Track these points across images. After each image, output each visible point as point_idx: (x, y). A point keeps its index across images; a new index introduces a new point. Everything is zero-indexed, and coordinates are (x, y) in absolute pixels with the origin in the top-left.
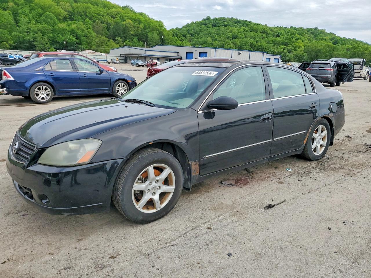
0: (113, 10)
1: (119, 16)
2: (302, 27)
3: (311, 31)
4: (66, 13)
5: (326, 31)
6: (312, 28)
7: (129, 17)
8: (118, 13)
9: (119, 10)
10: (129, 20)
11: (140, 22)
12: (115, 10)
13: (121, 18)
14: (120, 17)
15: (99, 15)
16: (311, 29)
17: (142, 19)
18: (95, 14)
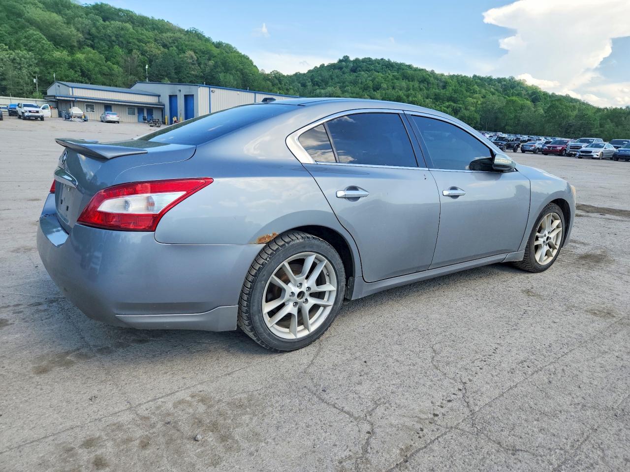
0: (169, 34)
1: (176, 44)
2: (490, 77)
3: (503, 83)
4: (80, 35)
5: (526, 83)
6: (505, 78)
7: (193, 47)
8: (175, 40)
9: (178, 35)
10: (192, 53)
11: (211, 57)
12: (172, 35)
13: (180, 48)
14: (177, 47)
15: (140, 41)
16: (504, 80)
17: (216, 51)
18: (134, 38)
